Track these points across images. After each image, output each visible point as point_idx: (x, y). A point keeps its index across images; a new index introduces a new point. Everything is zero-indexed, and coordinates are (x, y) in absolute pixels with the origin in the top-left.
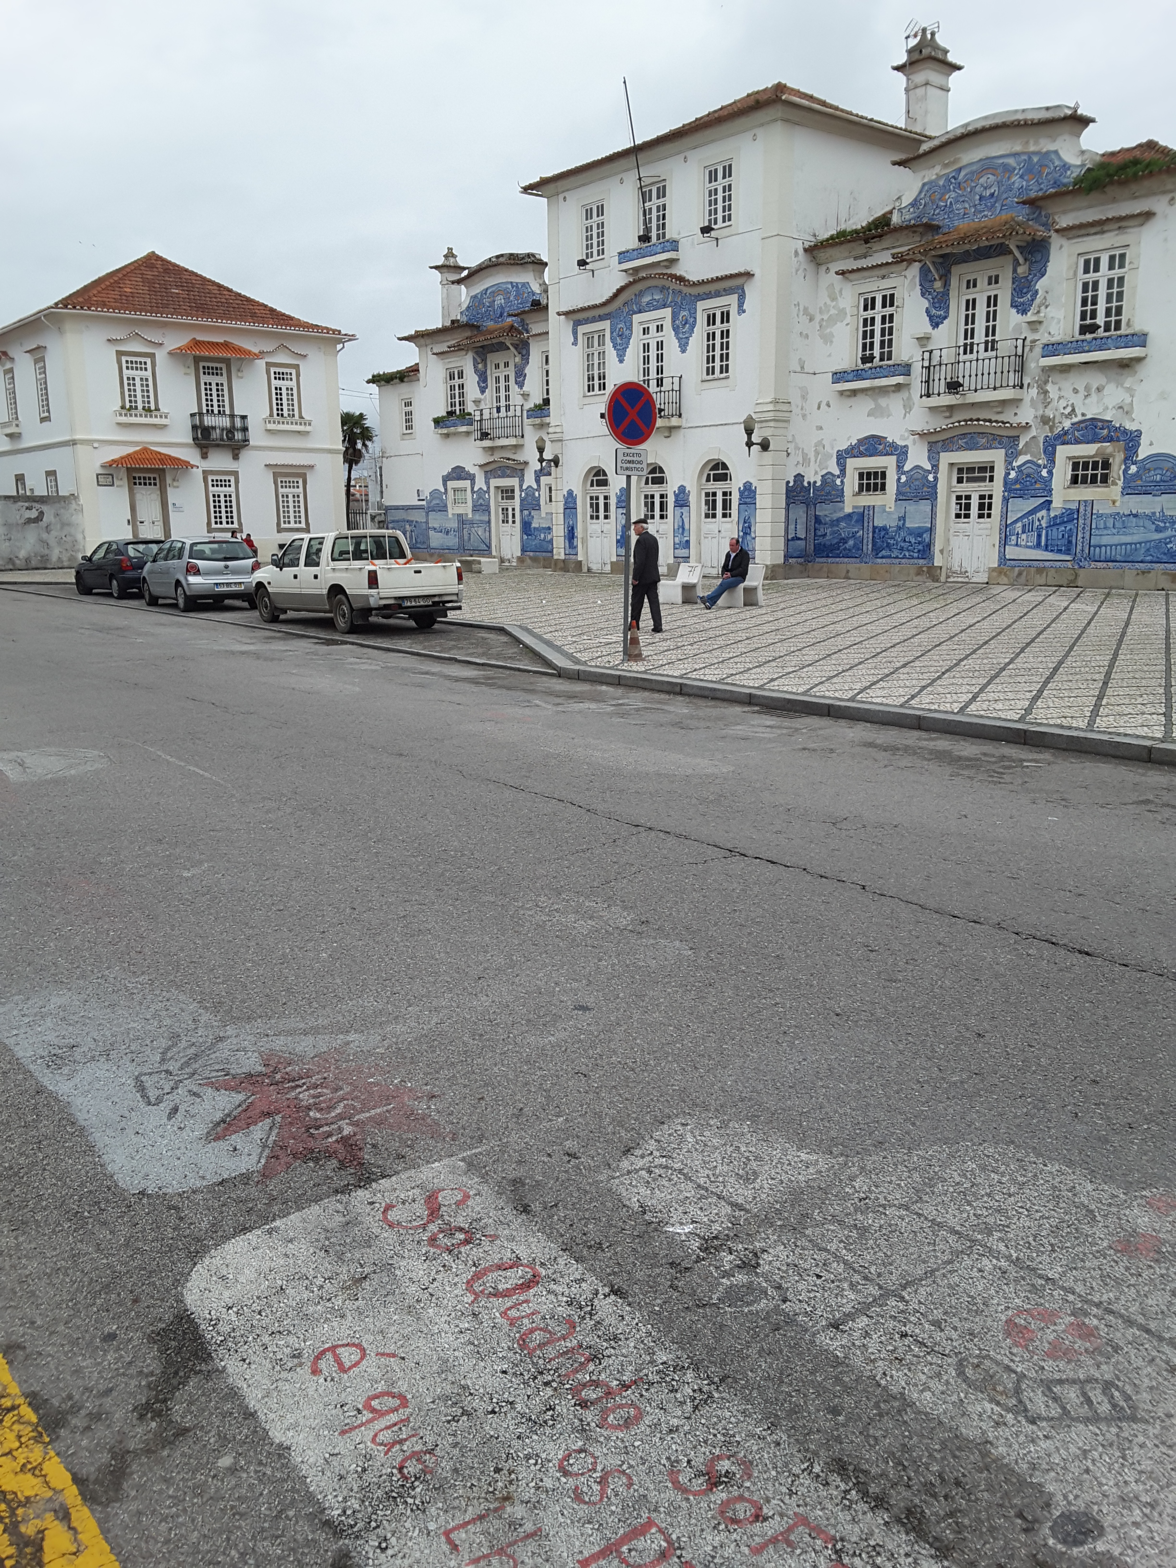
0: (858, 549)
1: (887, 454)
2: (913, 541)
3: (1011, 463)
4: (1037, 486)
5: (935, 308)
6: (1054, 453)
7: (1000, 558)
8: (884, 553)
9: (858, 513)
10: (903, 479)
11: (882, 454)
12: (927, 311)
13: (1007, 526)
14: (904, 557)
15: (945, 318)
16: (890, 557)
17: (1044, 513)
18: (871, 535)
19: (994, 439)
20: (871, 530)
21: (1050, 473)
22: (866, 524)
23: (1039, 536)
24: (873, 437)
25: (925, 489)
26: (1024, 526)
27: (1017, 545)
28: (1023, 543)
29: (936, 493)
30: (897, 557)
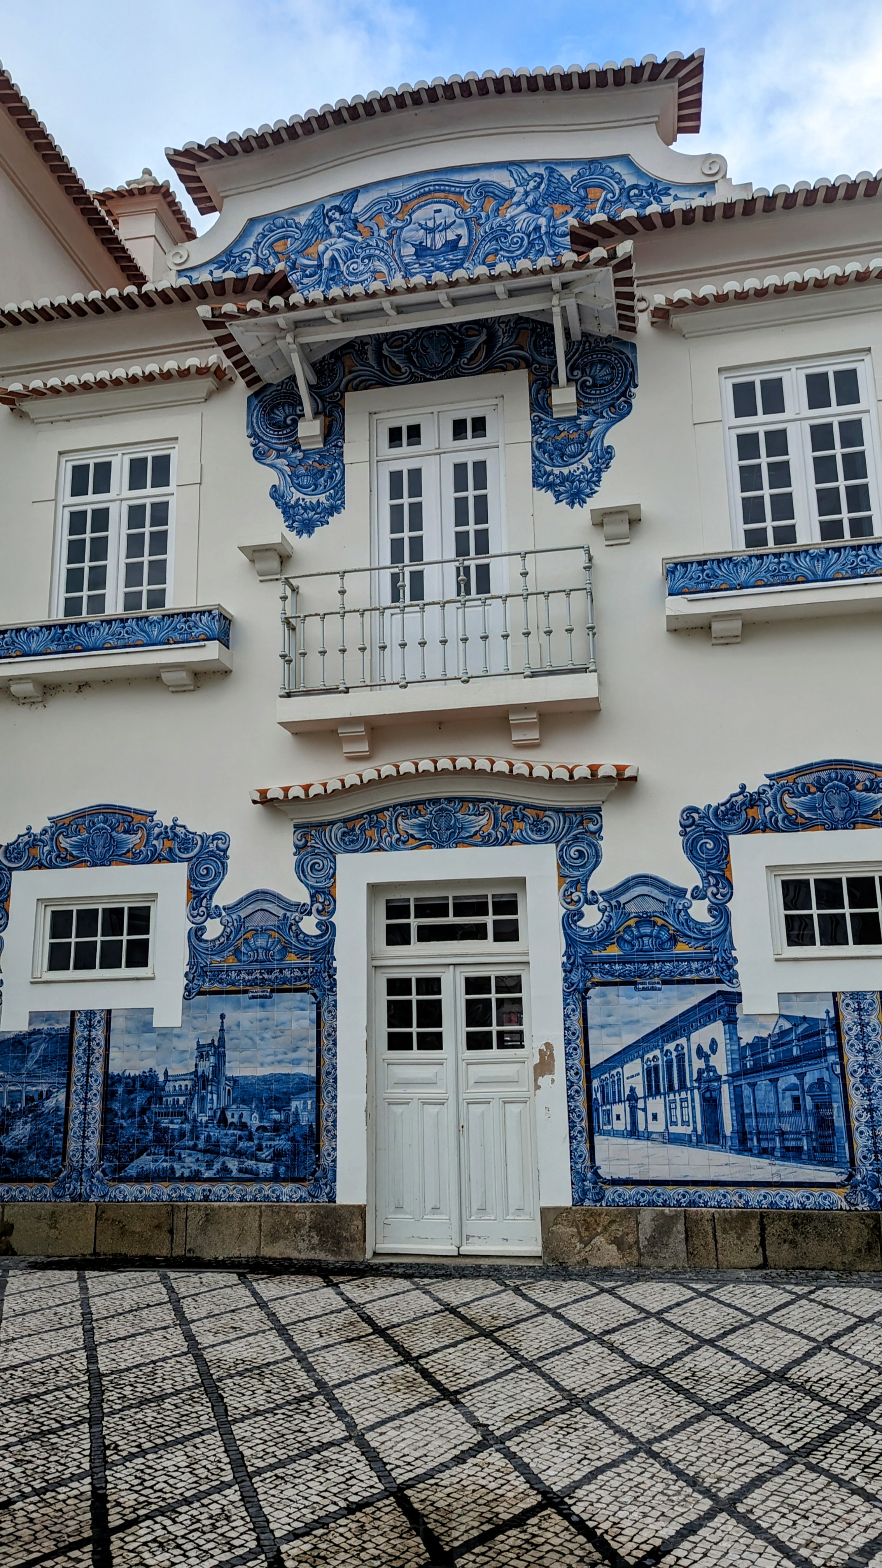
0: (49, 1153)
1: (154, 858)
2: (254, 1122)
3: (580, 883)
4: (681, 948)
5: (299, 487)
6: (723, 854)
7: (578, 1177)
8: (146, 1162)
9: (51, 1036)
10: (214, 928)
11: (135, 858)
12: (276, 494)
13: (589, 1073)
14: (224, 1175)
15: (333, 509)
16: (168, 1176)
17: (716, 1030)
18: (96, 1105)
19: (514, 817)
20: (97, 1087)
21: (720, 912)
22: (77, 1071)
23: (711, 1104)
24: (107, 810)
25: (292, 959)
26: (651, 1073)
27: (633, 1133)
28: (658, 1127)
29: (331, 972)
30: (195, 1177)
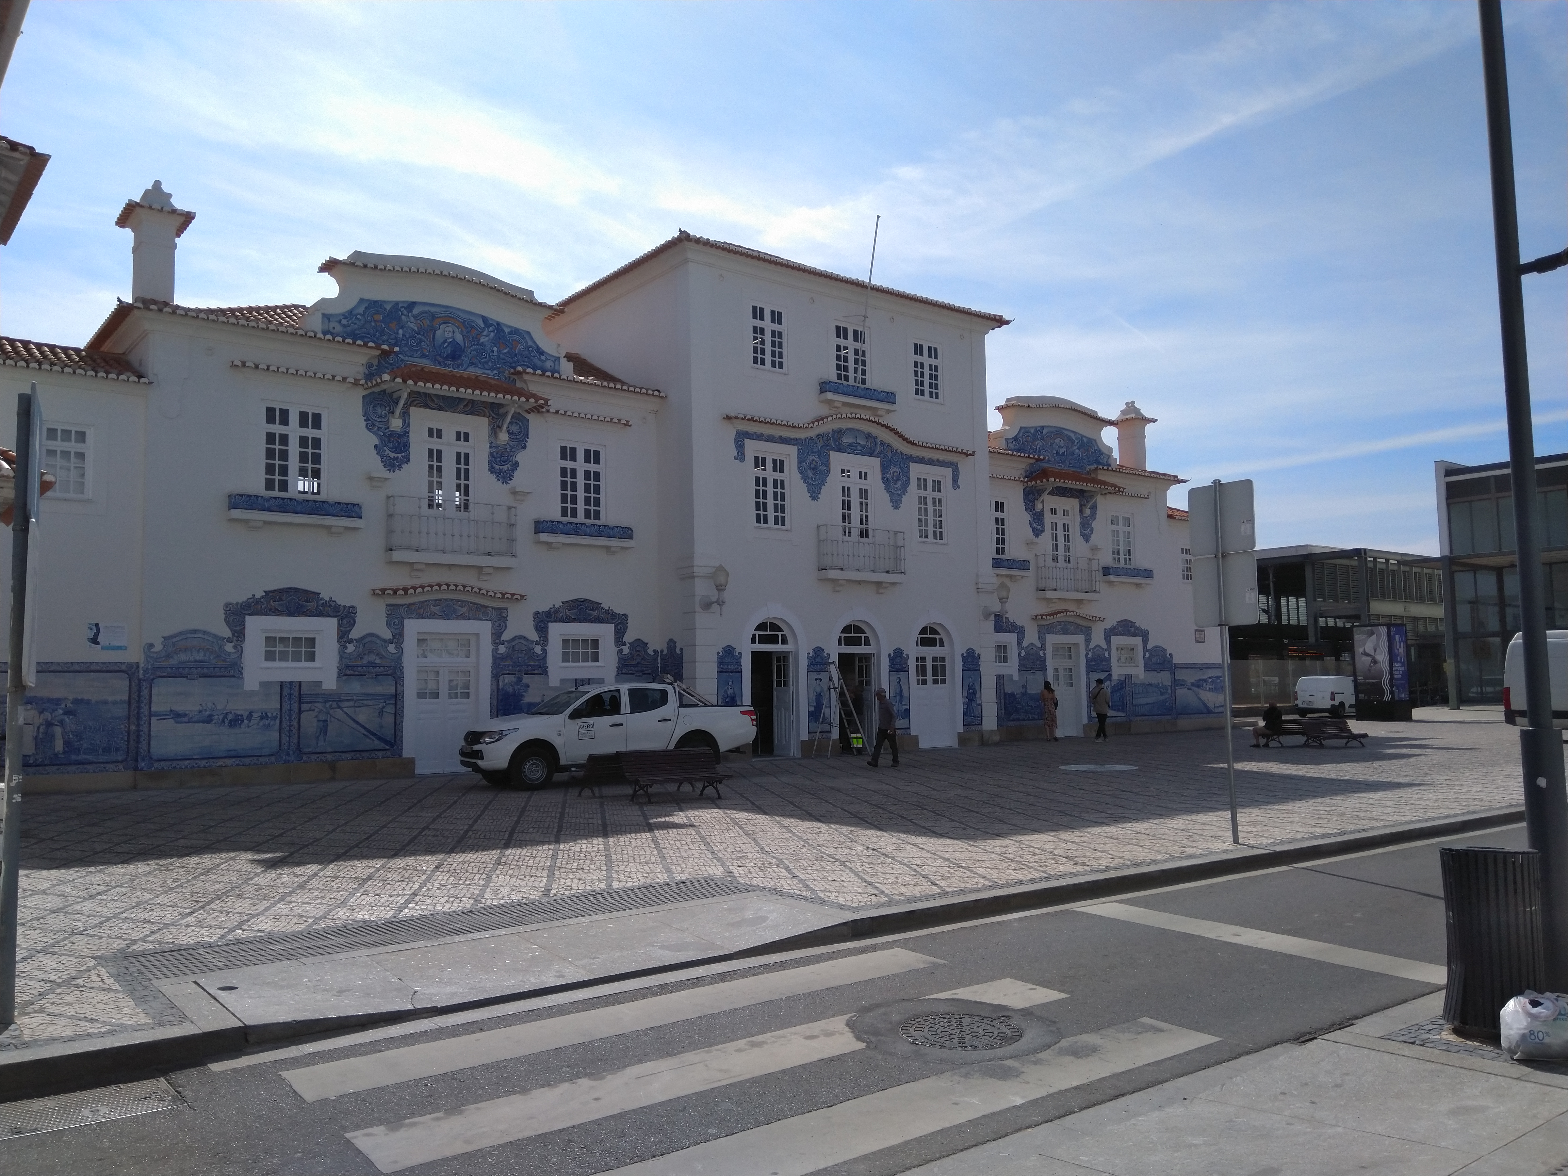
8: (1014, 716)
10: (1023, 653)
12: (1030, 523)
15: (1043, 532)
19: (1077, 628)
20: (1003, 696)
21: (1109, 654)
30: (1023, 720)
